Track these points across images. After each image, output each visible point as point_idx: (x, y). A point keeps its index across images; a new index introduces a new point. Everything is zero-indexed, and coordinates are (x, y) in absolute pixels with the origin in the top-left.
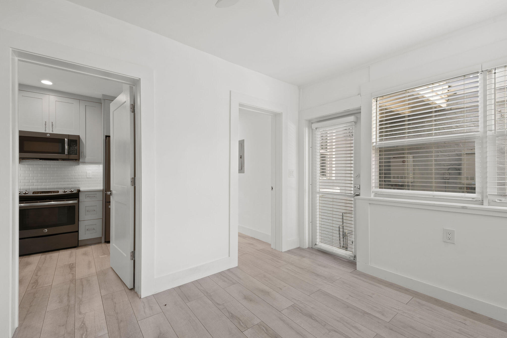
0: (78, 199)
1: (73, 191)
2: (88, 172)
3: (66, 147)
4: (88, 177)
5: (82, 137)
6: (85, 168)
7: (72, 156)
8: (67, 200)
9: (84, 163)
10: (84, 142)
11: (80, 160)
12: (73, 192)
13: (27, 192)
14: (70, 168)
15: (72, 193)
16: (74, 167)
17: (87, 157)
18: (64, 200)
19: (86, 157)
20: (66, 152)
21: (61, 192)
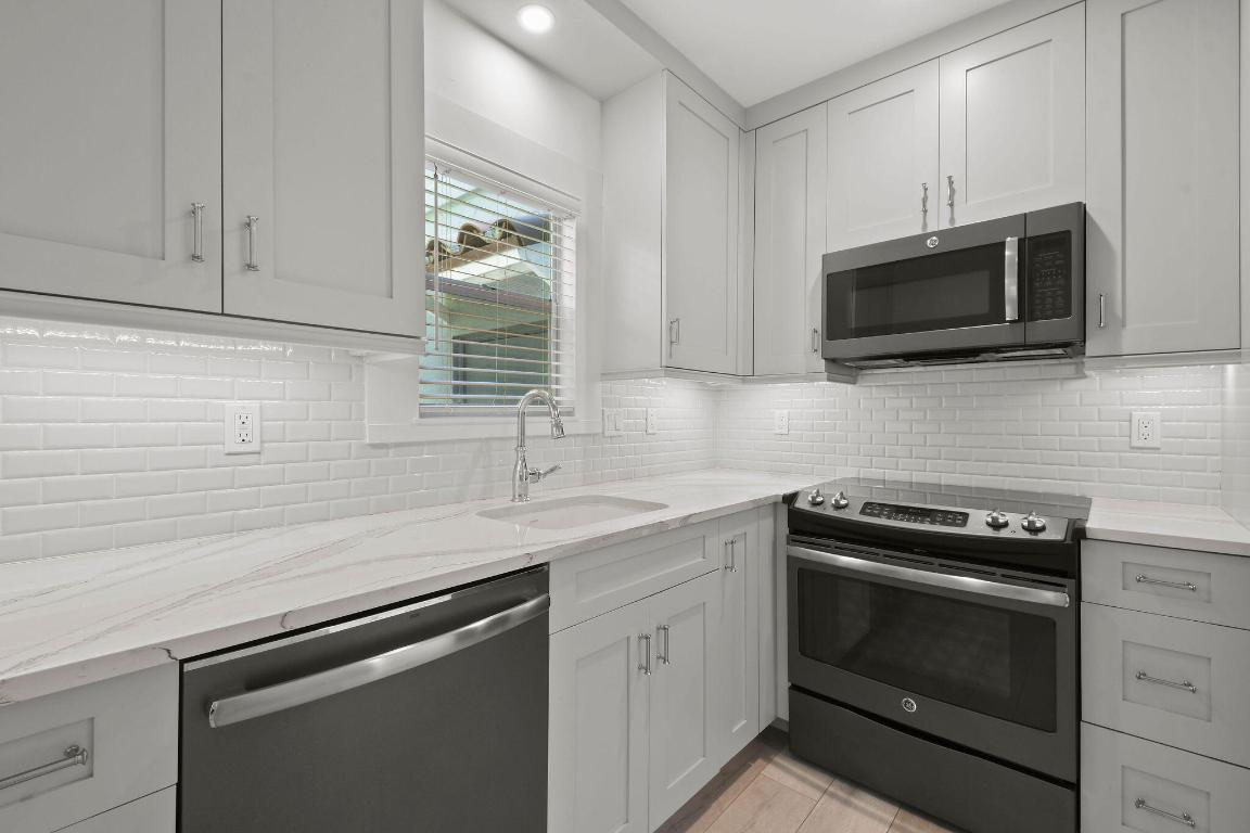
0: (1071, 582)
1: (1043, 529)
2: (1137, 415)
3: (1011, 288)
4: (1136, 443)
5: (1103, 217)
6: (1117, 392)
7: (1043, 329)
8: (1005, 572)
9: (1114, 359)
10: (1116, 243)
11: (1090, 348)
12: (1042, 536)
13: (843, 502)
14: (1040, 397)
15: (1034, 537)
16: (1058, 388)
17: (1129, 327)
18: (994, 574)
19: (1124, 326)
20: (1010, 312)
21: (977, 524)
